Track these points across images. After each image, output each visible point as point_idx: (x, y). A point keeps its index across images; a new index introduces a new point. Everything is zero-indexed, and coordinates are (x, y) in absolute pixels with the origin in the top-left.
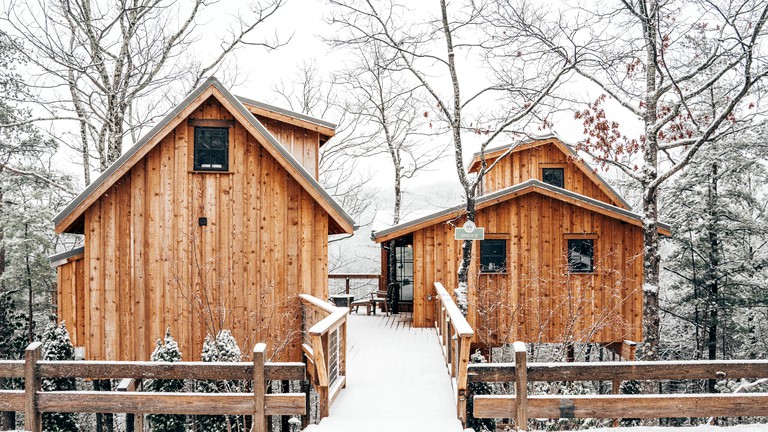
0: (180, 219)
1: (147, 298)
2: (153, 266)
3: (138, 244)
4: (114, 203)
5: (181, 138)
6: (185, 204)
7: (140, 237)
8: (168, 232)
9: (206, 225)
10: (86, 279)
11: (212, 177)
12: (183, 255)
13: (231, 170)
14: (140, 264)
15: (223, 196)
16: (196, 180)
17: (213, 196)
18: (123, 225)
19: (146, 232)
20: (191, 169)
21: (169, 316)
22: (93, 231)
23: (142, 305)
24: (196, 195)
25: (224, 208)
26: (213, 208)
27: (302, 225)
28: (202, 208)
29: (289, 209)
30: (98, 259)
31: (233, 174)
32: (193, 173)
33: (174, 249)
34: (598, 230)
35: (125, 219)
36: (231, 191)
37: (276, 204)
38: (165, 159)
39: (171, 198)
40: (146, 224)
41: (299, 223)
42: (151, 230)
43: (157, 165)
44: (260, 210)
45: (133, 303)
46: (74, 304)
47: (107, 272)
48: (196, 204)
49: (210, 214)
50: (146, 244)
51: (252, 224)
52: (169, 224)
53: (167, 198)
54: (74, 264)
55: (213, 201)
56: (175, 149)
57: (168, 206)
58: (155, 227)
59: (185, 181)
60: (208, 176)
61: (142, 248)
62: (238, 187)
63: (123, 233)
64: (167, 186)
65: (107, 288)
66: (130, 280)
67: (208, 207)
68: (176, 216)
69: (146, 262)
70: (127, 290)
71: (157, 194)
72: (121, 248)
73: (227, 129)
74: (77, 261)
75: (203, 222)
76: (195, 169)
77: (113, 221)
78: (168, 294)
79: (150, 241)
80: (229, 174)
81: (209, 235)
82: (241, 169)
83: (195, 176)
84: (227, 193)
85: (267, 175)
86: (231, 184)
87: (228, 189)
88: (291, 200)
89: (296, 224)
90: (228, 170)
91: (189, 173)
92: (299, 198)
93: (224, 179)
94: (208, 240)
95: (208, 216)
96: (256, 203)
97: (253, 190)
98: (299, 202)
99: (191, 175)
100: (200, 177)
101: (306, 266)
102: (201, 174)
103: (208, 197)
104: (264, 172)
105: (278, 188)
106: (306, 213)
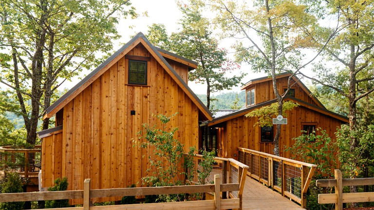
0: (120, 111)
1: (100, 156)
2: (104, 137)
3: (95, 125)
4: (81, 101)
5: (121, 66)
6: (123, 102)
7: (97, 121)
8: (114, 118)
9: (135, 114)
10: (64, 145)
11: (139, 88)
12: (122, 131)
13: (148, 85)
14: (97, 136)
15: (144, 98)
16: (130, 88)
17: (139, 99)
18: (87, 114)
19: (100, 118)
20: (127, 83)
21: (113, 166)
22: (69, 117)
23: (97, 161)
24: (129, 98)
25: (144, 105)
26: (139, 105)
28: (133, 105)
29: (179, 107)
30: (71, 133)
31: (150, 87)
32: (128, 85)
33: (117, 128)
34: (318, 121)
35: (88, 110)
36: (148, 96)
37: (172, 104)
38: (112, 77)
39: (115, 99)
40: (101, 113)
41: (184, 115)
42: (104, 117)
43: (107, 80)
44: (164, 107)
45: (92, 159)
46: (53, 161)
47: (77, 141)
48: (129, 103)
49: (137, 109)
50: (101, 125)
52: (114, 114)
53: (113, 99)
54: (54, 136)
55: (139, 101)
56: (118, 71)
57: (114, 104)
58: (105, 116)
59: (124, 89)
60: (136, 87)
61: (98, 128)
62: (152, 94)
63: (87, 118)
64: (113, 92)
65: (76, 150)
66: (90, 146)
67: (136, 105)
68: (118, 109)
69: (101, 136)
70: (89, 152)
71: (107, 97)
72: (86, 127)
73: (146, 62)
74: (56, 134)
75: (133, 113)
76: (128, 83)
77: (81, 111)
78: (112, 154)
79: (103, 123)
80: (147, 87)
81: (136, 120)
82: (154, 85)
83: (129, 87)
84: (146, 97)
85: (168, 88)
86: (149, 93)
87: (147, 95)
88: (180, 102)
89: (182, 115)
90: (146, 85)
91: (125, 85)
92: (184, 101)
93: (145, 89)
94: (136, 123)
95: (135, 110)
96: (162, 103)
97: (160, 96)
98: (184, 104)
99: (126, 86)
100: (131, 87)
101: (187, 138)
102: (133, 86)
103: (136, 99)
104: (166, 86)
105: (173, 96)
106: (187, 109)
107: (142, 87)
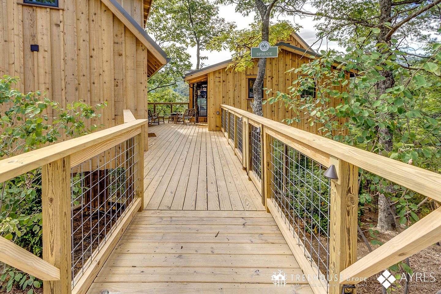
0: (11, 44)
6: (16, 31)
9: (38, 51)
11: (43, 10)
13: (61, 6)
15: (55, 28)
16: (27, 10)
17: (45, 28)
20: (22, 2)
24: (27, 25)
25: (55, 37)
26: (45, 37)
27: (126, 56)
28: (33, 36)
29: (115, 43)
31: (63, 10)
32: (23, 5)
36: (61, 25)
37: (103, 38)
41: (124, 55)
44: (89, 42)
48: (28, 33)
49: (43, 42)
51: (82, 52)
55: (45, 32)
59: (15, 11)
60: (38, 10)
62: (68, 21)
67: (39, 36)
68: (6, 41)
75: (35, 48)
76: (24, 2)
80: (59, 10)
81: (41, 59)
82: (71, 8)
83: (25, 8)
84: (58, 25)
85: (95, 14)
86: (61, 19)
87: (59, 23)
88: (117, 36)
89: (120, 55)
90: (58, 6)
91: (18, 4)
92: (123, 35)
93: (55, 13)
94: (41, 64)
95: (39, 44)
96: (86, 37)
97: (83, 25)
98: (123, 38)
99: (20, 6)
100: (30, 9)
101: (130, 88)
102: (32, 6)
103: (39, 28)
104: (92, 11)
105: (104, 26)
106: (129, 47)
107: (48, 10)
